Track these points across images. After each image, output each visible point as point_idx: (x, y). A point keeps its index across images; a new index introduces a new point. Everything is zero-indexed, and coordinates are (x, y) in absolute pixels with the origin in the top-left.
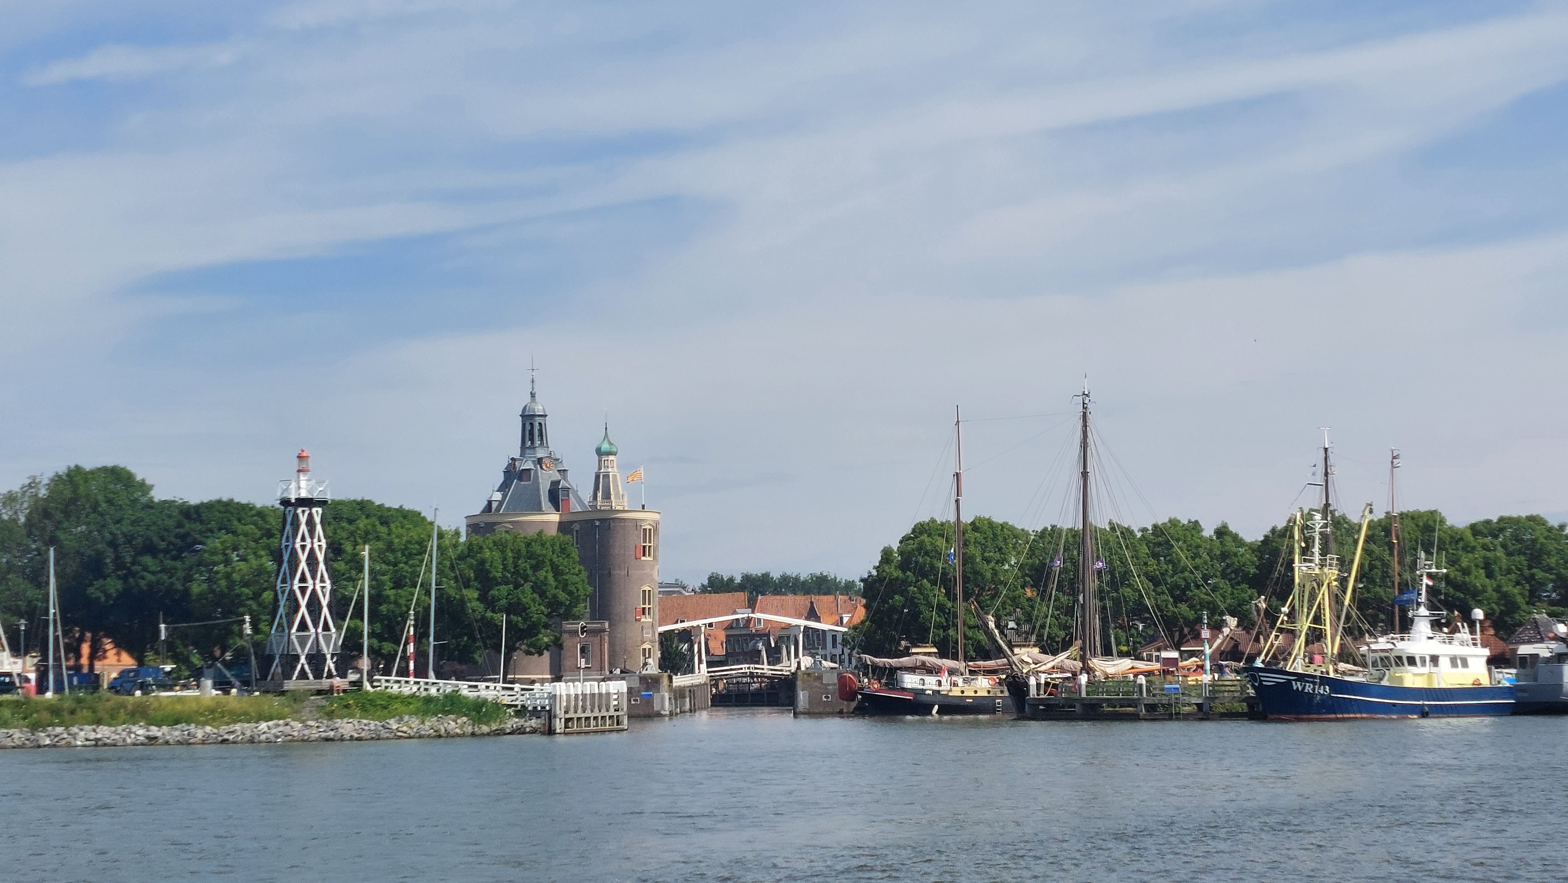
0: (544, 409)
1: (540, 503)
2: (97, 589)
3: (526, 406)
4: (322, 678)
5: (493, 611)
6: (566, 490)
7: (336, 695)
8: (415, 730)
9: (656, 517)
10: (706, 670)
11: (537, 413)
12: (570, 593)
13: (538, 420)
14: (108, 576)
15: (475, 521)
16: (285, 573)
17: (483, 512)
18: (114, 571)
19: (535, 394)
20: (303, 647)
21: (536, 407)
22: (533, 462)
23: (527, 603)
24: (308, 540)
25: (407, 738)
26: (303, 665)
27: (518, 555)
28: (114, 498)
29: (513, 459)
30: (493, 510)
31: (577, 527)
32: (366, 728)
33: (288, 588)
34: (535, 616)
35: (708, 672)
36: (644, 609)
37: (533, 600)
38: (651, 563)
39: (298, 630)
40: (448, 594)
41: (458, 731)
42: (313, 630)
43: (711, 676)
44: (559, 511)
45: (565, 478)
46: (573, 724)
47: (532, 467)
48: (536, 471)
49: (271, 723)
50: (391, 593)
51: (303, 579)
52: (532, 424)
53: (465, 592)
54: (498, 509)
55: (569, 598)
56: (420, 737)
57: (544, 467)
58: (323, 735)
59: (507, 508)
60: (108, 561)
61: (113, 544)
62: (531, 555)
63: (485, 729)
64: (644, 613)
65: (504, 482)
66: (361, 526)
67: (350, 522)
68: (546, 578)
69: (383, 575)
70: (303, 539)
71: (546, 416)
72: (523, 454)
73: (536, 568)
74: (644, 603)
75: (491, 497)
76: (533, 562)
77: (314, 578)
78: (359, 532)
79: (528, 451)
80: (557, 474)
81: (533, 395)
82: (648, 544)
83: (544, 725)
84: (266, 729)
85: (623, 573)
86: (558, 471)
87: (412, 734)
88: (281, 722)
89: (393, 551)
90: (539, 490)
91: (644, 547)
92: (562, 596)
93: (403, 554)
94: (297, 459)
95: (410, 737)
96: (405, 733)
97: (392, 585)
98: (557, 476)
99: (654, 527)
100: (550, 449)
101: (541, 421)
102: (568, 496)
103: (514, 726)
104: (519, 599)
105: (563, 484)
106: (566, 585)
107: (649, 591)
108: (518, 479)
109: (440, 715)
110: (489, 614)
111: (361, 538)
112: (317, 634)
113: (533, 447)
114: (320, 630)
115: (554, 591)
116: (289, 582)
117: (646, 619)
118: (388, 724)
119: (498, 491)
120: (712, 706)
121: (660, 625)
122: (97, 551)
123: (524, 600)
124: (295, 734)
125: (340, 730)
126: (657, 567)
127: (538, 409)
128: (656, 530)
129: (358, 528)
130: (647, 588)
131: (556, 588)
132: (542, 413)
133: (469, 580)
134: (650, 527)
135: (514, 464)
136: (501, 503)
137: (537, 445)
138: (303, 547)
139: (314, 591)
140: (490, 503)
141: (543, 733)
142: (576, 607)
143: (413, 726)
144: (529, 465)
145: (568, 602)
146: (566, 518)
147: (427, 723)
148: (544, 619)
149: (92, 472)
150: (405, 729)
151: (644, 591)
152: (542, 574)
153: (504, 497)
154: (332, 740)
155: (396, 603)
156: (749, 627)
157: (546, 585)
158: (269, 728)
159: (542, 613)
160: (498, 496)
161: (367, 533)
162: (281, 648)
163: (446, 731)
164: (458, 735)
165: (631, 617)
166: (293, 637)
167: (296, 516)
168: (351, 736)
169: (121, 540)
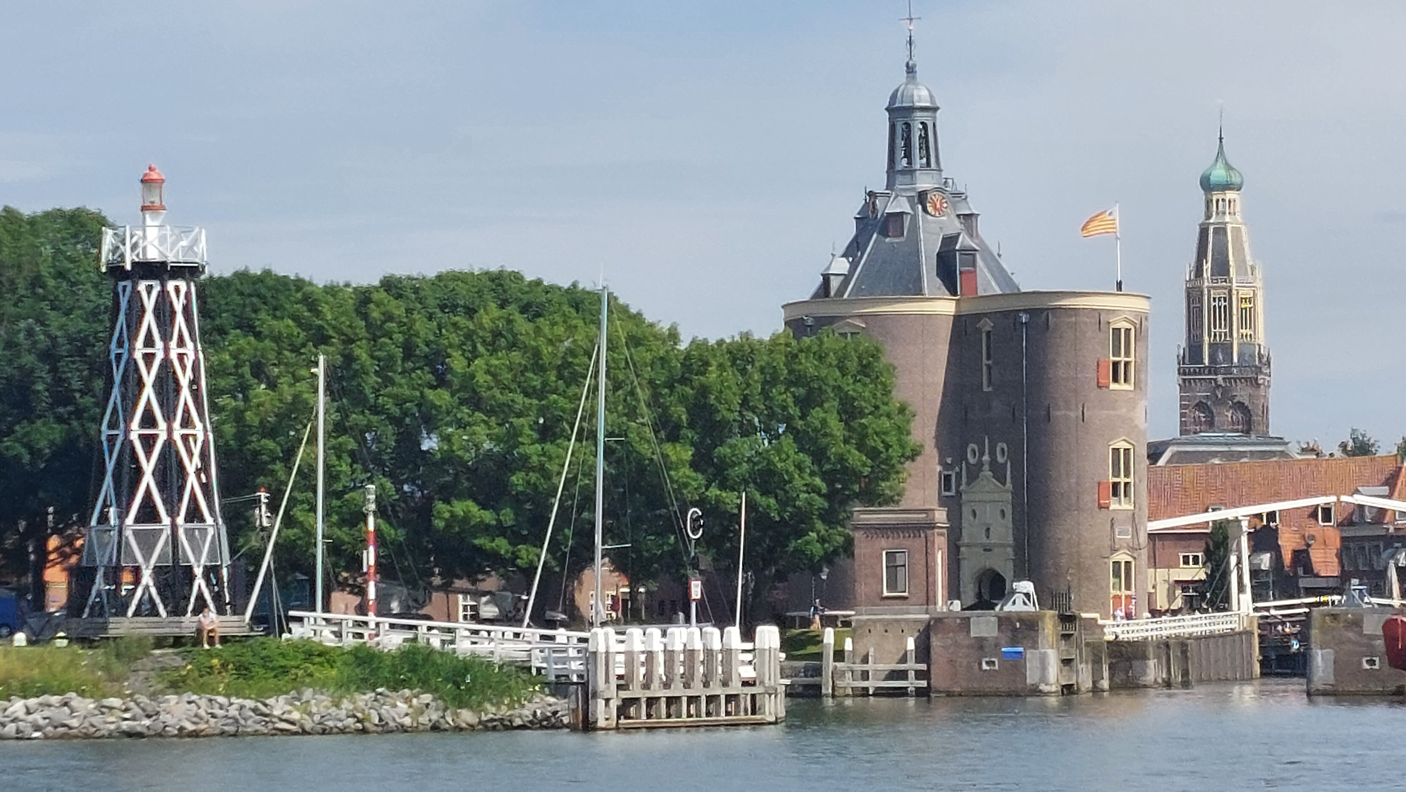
0: (931, 97)
1: (919, 279)
2: (17, 440)
3: (897, 91)
4: (184, 613)
5: (722, 487)
6: (970, 253)
7: (206, 646)
8: (317, 718)
9: (1141, 305)
10: (1251, 606)
11: (918, 104)
12: (873, 454)
13: (919, 116)
14: (40, 417)
15: (797, 314)
16: (115, 410)
17: (816, 296)
18: (52, 406)
19: (914, 66)
20: (147, 553)
21: (915, 93)
22: (910, 199)
23: (787, 472)
24: (159, 344)
25: (296, 733)
26: (147, 587)
27: (771, 380)
28: (69, 270)
29: (871, 194)
30: (832, 293)
31: (987, 324)
32: (220, 713)
33: (121, 438)
34: (803, 496)
35: (1256, 610)
36: (1115, 486)
37: (799, 467)
38: (1131, 395)
39: (137, 520)
40: (639, 453)
41: (407, 721)
42: (166, 520)
43: (1262, 617)
44: (955, 294)
45: (971, 232)
46: (638, 710)
47: (908, 210)
48: (914, 218)
49: (32, 702)
50: (532, 450)
51: (148, 420)
52: (908, 125)
53: (668, 448)
54: (841, 292)
55: (869, 462)
56: (324, 732)
57: (930, 209)
58: (125, 725)
59: (857, 289)
60: (40, 387)
61: (49, 356)
62: (797, 379)
63: (467, 716)
64: (1115, 493)
65: (856, 237)
66: (486, 320)
67: (470, 312)
68: (824, 422)
69: (519, 415)
70: (149, 342)
71: (935, 109)
72: (890, 185)
73: (806, 404)
74: (1116, 474)
75: (828, 268)
76: (801, 391)
77: (169, 418)
78: (481, 333)
79: (899, 178)
80: (956, 222)
81: (910, 70)
82: (1122, 359)
83: (575, 711)
84: (21, 714)
85: (1072, 414)
86: (958, 216)
87: (308, 725)
88: (55, 699)
89: (539, 368)
90: (918, 252)
91: (1116, 365)
92: (856, 458)
93: (560, 377)
94: (140, 185)
95: (304, 732)
96: (292, 723)
97: (535, 436)
98: (955, 226)
99: (1134, 324)
100: (944, 175)
101: (923, 120)
102: (974, 264)
103: (539, 712)
104: (770, 462)
105: (964, 241)
106: (863, 437)
107: (1126, 450)
108: (879, 233)
109: (380, 690)
110: (714, 492)
111: (484, 342)
112: (174, 526)
113: (909, 171)
114: (180, 520)
115: (842, 448)
116: (122, 425)
117: (1119, 505)
118: (266, 705)
119: (843, 256)
120: (1263, 675)
121: (1153, 517)
122: (20, 368)
123: (779, 465)
124: (74, 723)
125: (163, 717)
126: (1142, 404)
127: (919, 96)
128: (1140, 331)
129: (482, 327)
130: (1122, 445)
131: (846, 441)
132: (928, 104)
133: (678, 427)
134: (1128, 326)
135: (874, 203)
136: (847, 278)
137: (918, 167)
138: (149, 358)
139: (169, 443)
140: (826, 278)
141: (573, 728)
142: (888, 480)
143: (314, 710)
144: (900, 205)
145: (866, 471)
146: (967, 309)
147: (346, 704)
148: (820, 502)
149: (32, 222)
150: (296, 716)
151: (1116, 451)
152: (816, 414)
153: (854, 266)
154: (140, 735)
155: (542, 469)
156: (1382, 523)
157: (826, 435)
158: (28, 712)
159: (817, 491)
160: (842, 266)
161: (497, 334)
162: (107, 555)
163: (381, 720)
164: (403, 729)
165: (1089, 499)
166: (128, 533)
167: (136, 294)
168: (181, 729)
169: (64, 349)
